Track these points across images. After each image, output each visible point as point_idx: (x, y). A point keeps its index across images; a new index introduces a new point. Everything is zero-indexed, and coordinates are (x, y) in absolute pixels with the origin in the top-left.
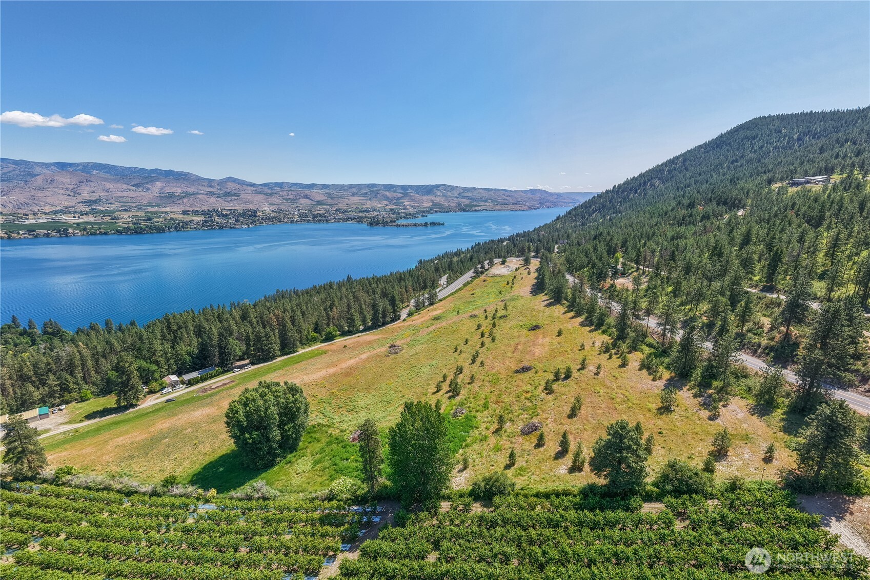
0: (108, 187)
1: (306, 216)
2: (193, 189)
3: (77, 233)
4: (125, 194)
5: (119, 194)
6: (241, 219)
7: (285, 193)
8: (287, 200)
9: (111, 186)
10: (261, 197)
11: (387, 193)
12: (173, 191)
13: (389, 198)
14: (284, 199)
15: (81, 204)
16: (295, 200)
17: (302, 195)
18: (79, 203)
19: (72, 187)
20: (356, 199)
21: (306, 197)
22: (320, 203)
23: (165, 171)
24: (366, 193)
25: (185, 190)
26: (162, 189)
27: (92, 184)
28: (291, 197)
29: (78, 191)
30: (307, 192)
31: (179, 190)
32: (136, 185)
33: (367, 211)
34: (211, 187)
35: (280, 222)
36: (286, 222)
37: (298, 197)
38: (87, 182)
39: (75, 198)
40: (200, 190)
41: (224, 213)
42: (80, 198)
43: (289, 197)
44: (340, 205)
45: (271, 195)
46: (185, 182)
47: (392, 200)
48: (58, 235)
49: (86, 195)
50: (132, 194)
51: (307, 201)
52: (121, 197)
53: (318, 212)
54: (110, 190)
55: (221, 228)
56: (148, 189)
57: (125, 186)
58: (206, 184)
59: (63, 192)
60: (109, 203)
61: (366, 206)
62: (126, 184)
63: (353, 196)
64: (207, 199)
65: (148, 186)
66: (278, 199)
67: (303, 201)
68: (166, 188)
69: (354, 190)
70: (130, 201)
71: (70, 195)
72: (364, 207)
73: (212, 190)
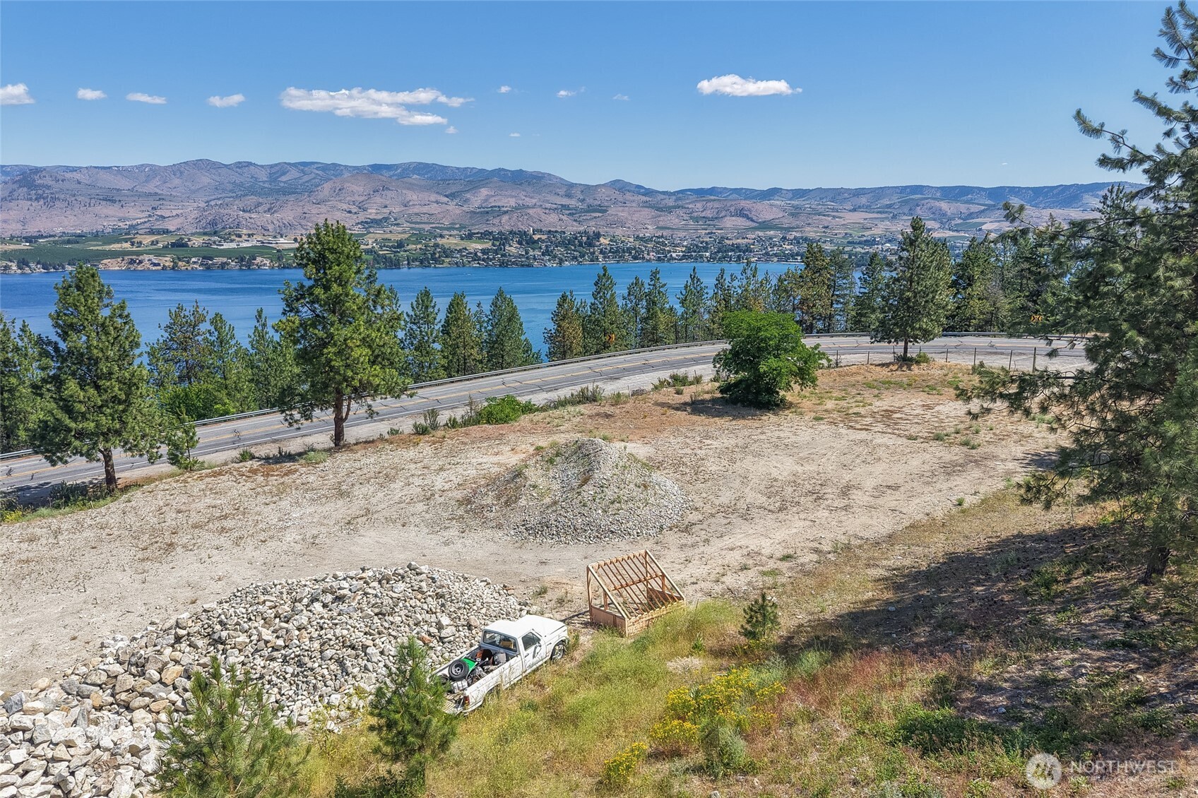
0: (408, 199)
1: (706, 249)
2: (534, 201)
3: (265, 265)
4: (425, 209)
5: (416, 210)
6: (559, 251)
7: (699, 205)
8: (696, 220)
9: (415, 197)
10: (648, 213)
11: (944, 205)
12: (500, 204)
13: (944, 215)
14: (691, 218)
15: (359, 226)
16: (712, 219)
17: (732, 209)
18: (358, 223)
19: (361, 199)
20: (858, 217)
21: (741, 213)
22: (765, 226)
23: (512, 172)
24: (889, 206)
25: (521, 202)
26: (486, 200)
27: (389, 193)
28: (708, 214)
29: (366, 206)
30: (745, 204)
31: (512, 202)
32: (452, 196)
33: (871, 243)
34: (569, 196)
35: (635, 258)
36: (649, 261)
37: (723, 214)
38: (383, 190)
39: (355, 217)
40: (548, 202)
41: (536, 237)
42: (362, 217)
43: (703, 214)
44: (808, 229)
45: (669, 210)
46: (529, 189)
47: (950, 219)
48: (238, 267)
49: (372, 213)
50: (434, 209)
51: (741, 222)
52: (416, 214)
53: (739, 241)
54: (411, 203)
55: (503, 264)
56: (466, 201)
57: (433, 197)
58: (562, 192)
59: (345, 206)
60: (395, 224)
61: (876, 231)
62: (438, 193)
63: (854, 210)
64: (543, 217)
65: (468, 195)
66: (678, 216)
67: (731, 222)
68: (492, 200)
69: (863, 200)
70: (426, 221)
71: (350, 212)
72: (866, 233)
73: (565, 201)
